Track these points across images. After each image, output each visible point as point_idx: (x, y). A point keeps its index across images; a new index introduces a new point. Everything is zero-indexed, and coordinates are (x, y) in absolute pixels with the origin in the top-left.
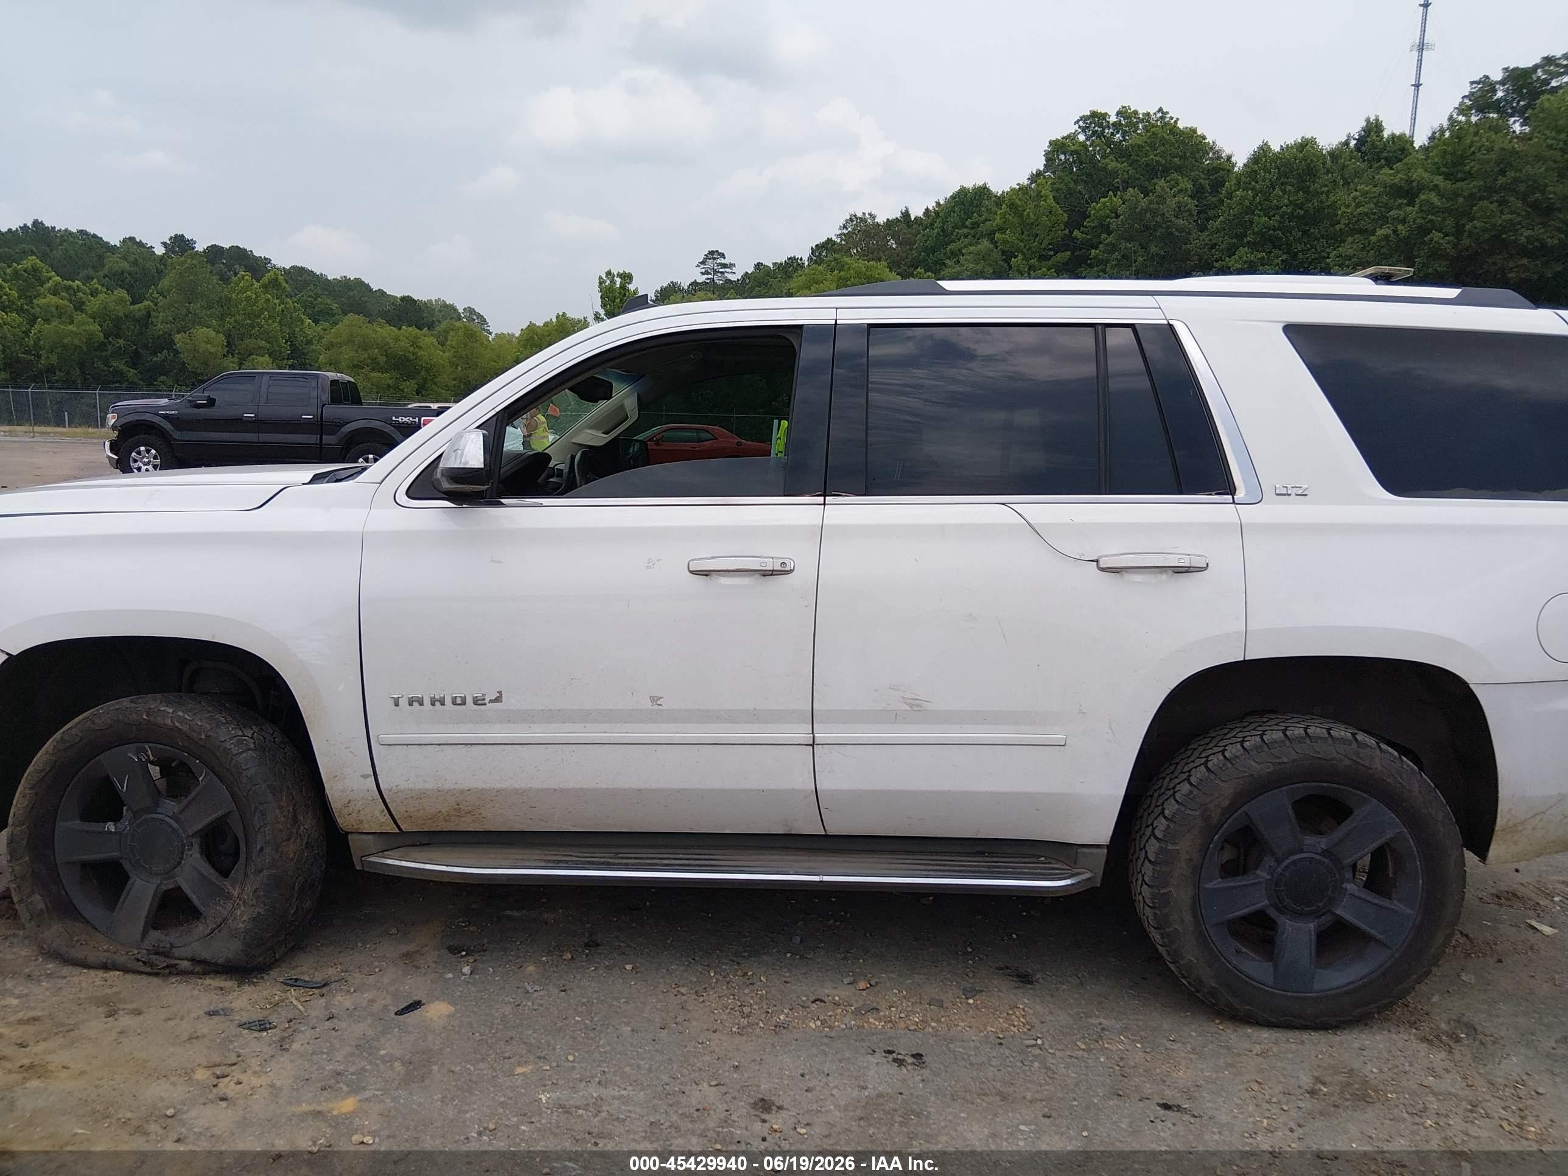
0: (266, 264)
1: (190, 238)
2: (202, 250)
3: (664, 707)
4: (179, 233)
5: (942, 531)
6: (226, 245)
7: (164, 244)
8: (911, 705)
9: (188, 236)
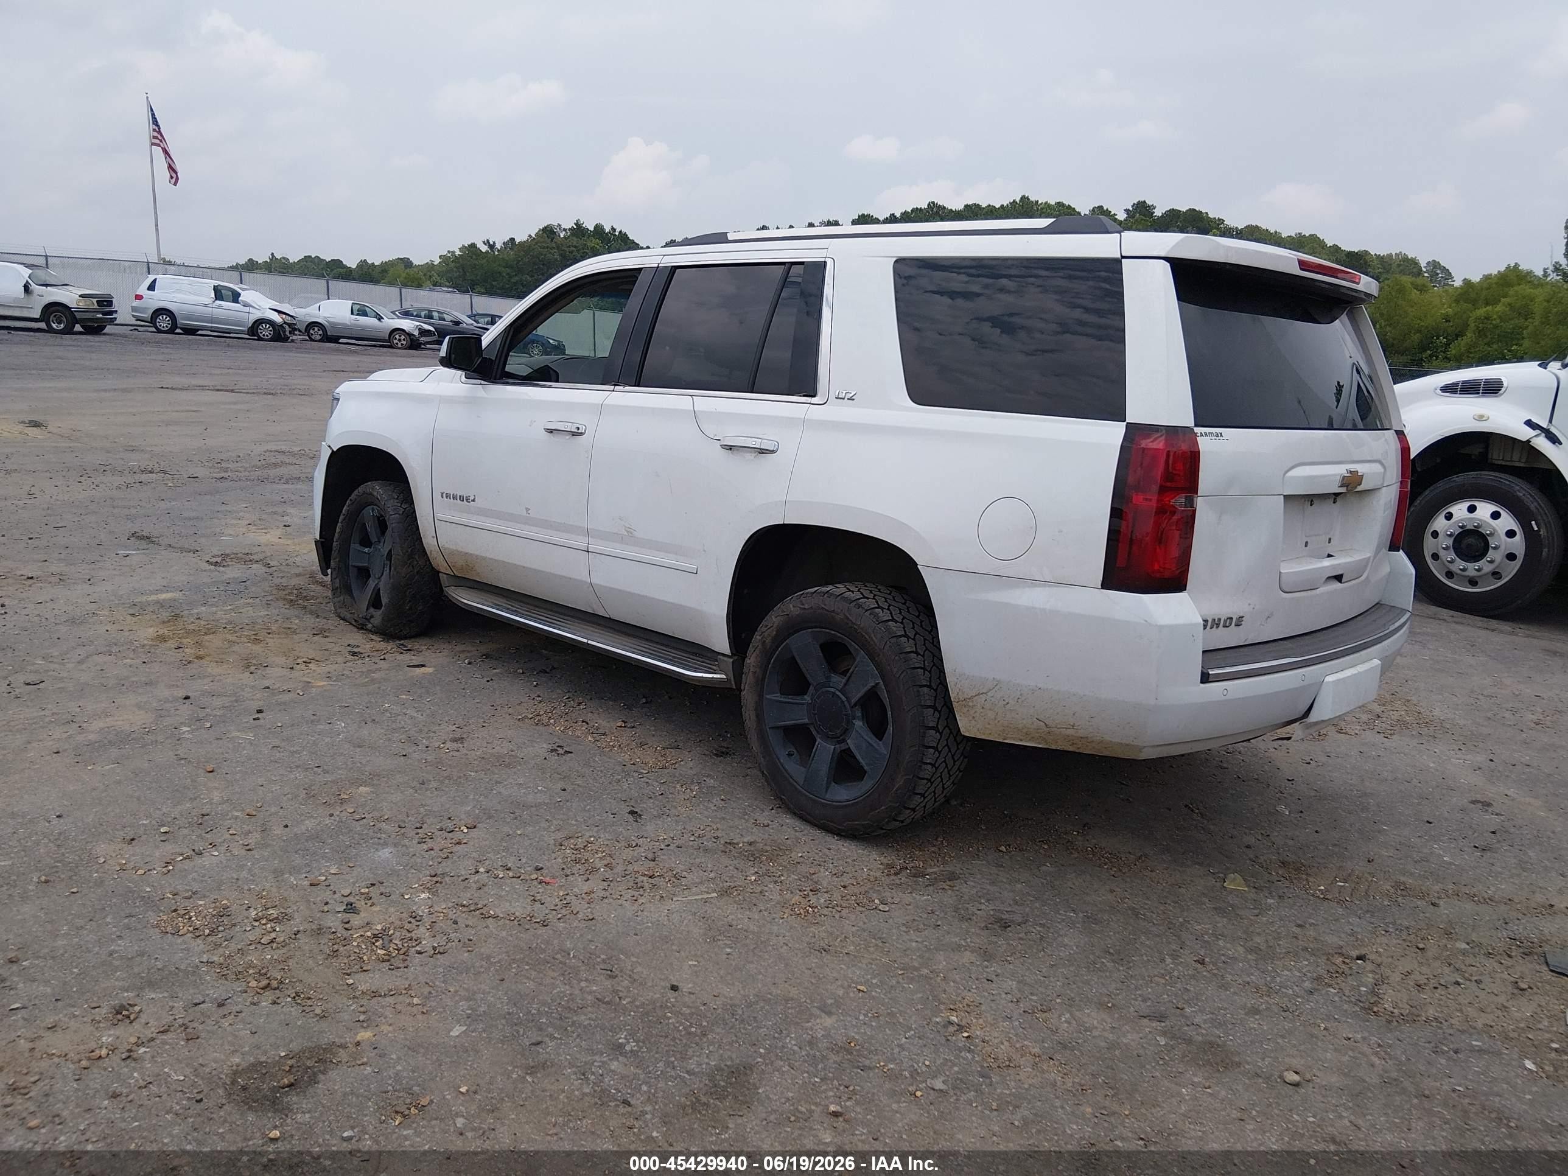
0: (1218, 225)
1: (1150, 204)
2: (1160, 215)
3: (531, 515)
4: (1142, 200)
5: (654, 412)
6: (1184, 209)
7: (1127, 211)
8: (628, 532)
9: (1149, 203)
